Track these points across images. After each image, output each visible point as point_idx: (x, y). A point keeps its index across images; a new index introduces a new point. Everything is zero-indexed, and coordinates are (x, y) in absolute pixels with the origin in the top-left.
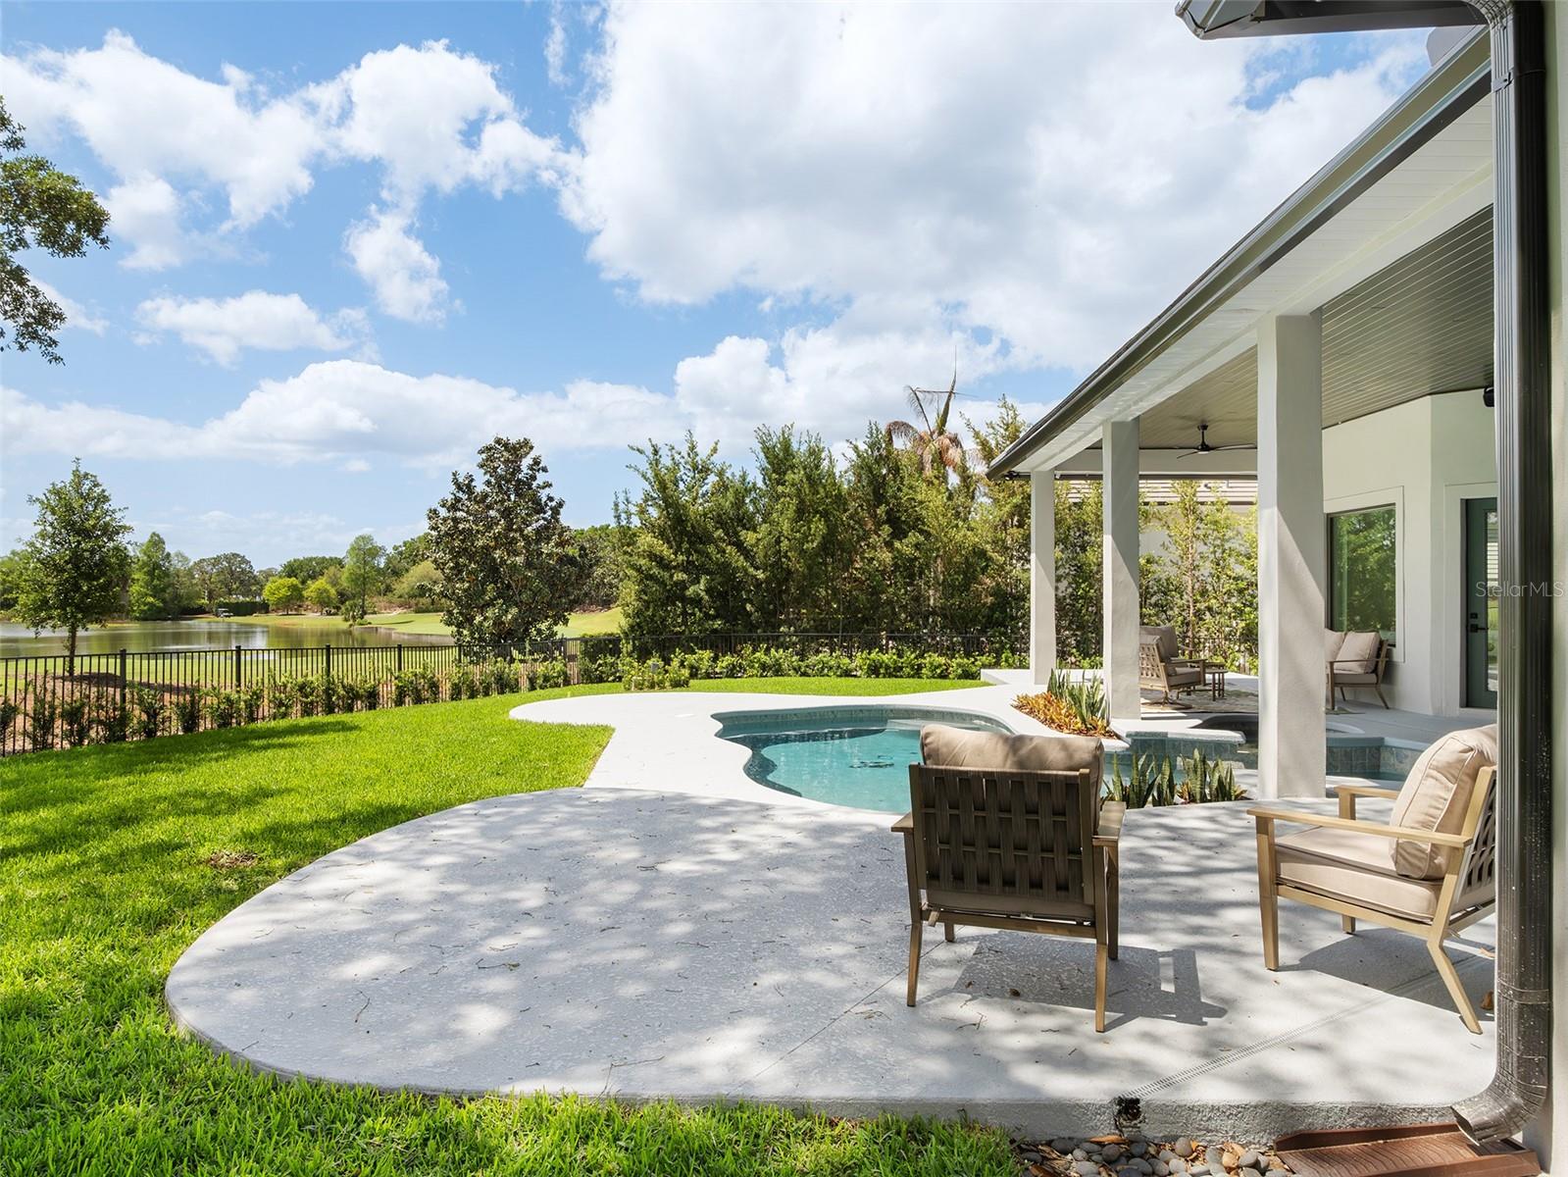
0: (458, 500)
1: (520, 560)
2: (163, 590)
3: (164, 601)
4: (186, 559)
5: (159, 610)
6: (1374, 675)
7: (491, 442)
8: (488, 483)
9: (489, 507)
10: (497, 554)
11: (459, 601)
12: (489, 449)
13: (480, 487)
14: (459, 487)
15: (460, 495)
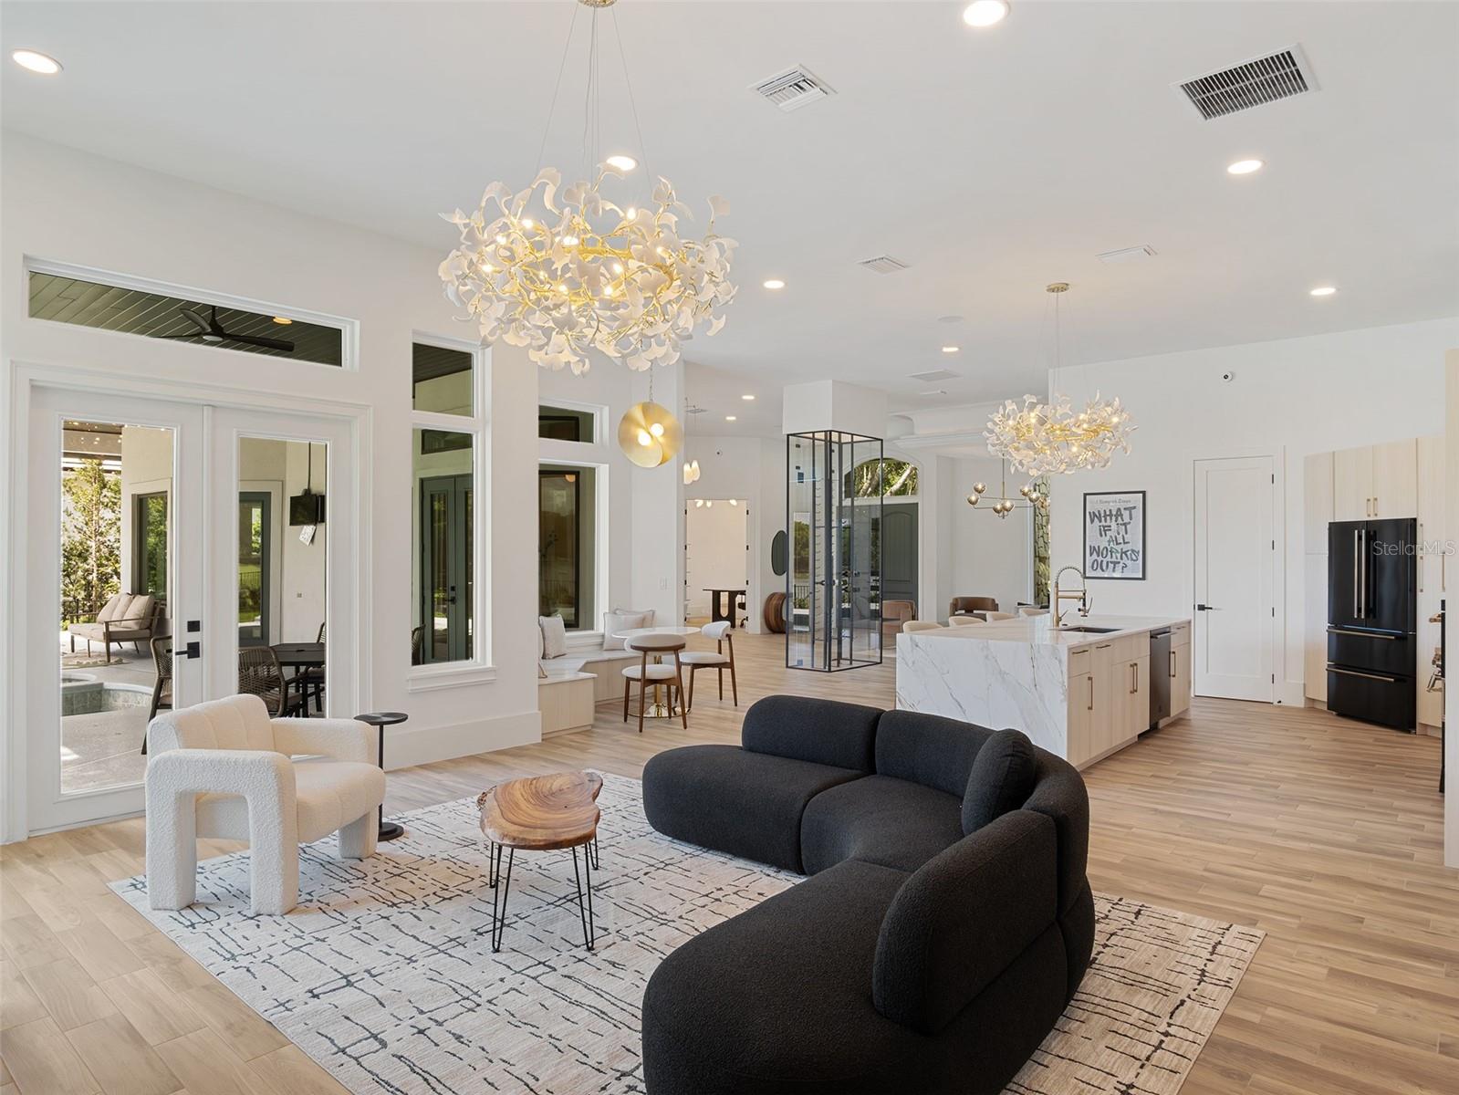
6: (148, 631)
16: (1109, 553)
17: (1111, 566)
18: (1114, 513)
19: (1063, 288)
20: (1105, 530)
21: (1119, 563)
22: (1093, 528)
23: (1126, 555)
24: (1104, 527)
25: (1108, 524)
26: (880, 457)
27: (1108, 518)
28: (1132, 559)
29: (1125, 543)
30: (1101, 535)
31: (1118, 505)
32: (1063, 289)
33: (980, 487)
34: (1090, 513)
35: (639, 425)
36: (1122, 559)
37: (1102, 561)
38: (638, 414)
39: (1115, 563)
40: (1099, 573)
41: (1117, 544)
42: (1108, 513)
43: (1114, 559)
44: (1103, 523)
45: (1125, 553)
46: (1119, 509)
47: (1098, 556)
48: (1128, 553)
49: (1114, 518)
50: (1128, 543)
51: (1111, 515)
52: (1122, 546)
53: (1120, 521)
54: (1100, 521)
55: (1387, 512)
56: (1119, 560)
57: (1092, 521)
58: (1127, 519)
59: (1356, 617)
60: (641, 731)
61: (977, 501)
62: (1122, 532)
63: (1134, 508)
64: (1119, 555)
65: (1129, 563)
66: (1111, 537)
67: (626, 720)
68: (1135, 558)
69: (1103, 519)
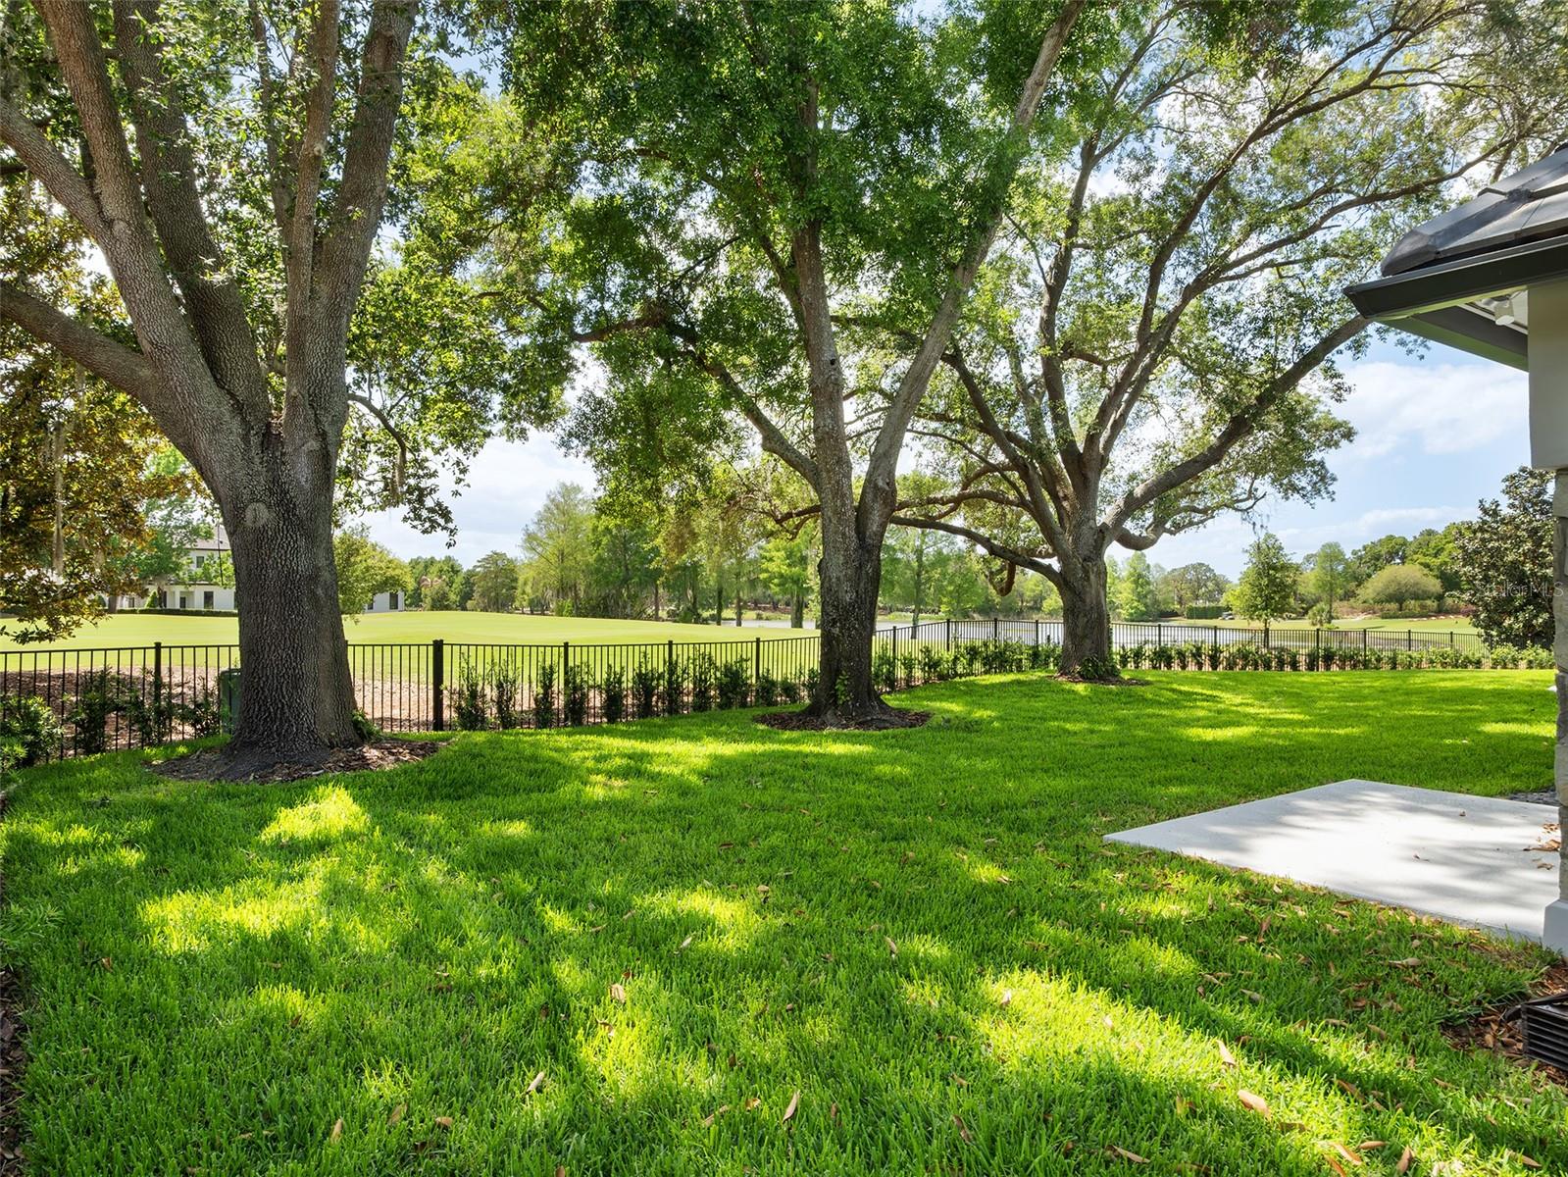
0: (1485, 522)
1: (1550, 572)
2: (1145, 596)
3: (1146, 606)
4: (1162, 569)
5: (1143, 614)
7: (1515, 471)
8: (1512, 506)
9: (1517, 528)
10: (1528, 567)
11: (1486, 606)
12: (1513, 477)
13: (1505, 511)
14: (1485, 512)
15: (1487, 518)
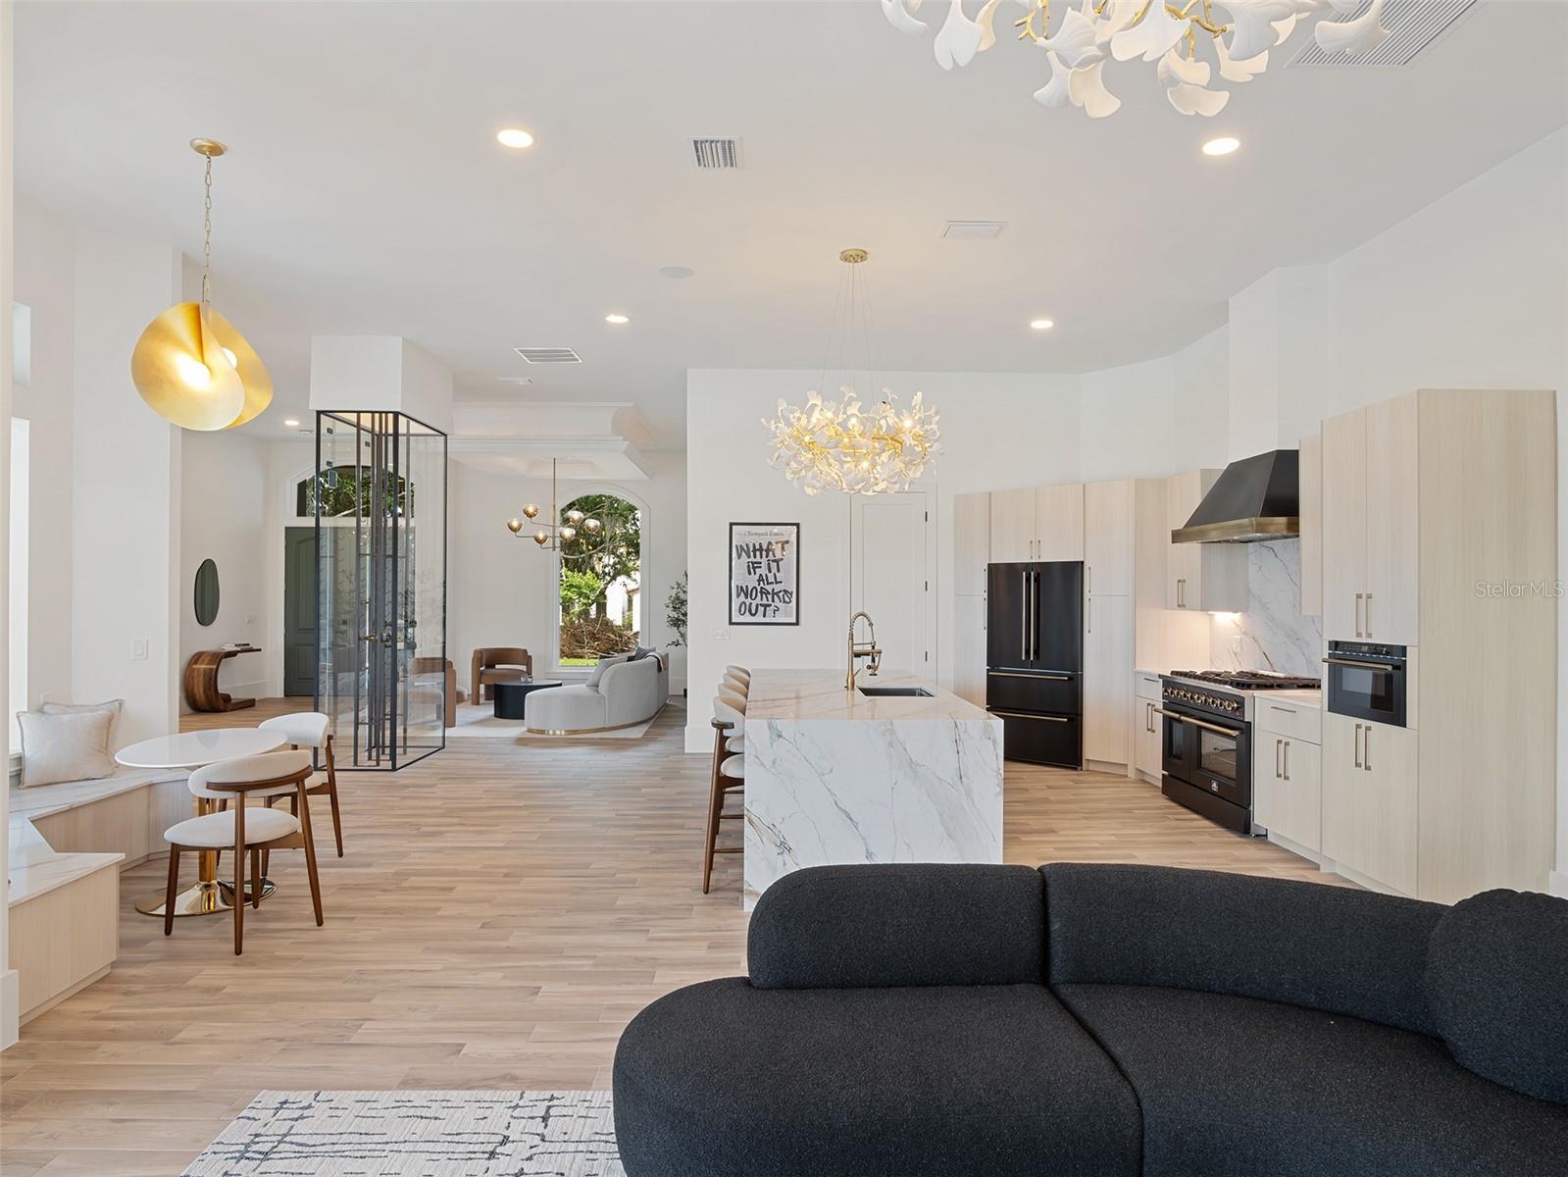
16: (759, 594)
17: (761, 609)
18: (765, 547)
19: (861, 256)
20: (753, 567)
21: (770, 605)
22: (740, 564)
23: (779, 597)
24: (753, 563)
25: (758, 559)
26: (355, 464)
27: (758, 553)
28: (785, 602)
29: (777, 583)
30: (750, 573)
31: (768, 538)
32: (863, 258)
33: (531, 510)
34: (737, 546)
35: (180, 345)
36: (773, 601)
37: (751, 604)
38: (180, 323)
39: (766, 606)
40: (748, 618)
41: (768, 584)
42: (758, 547)
43: (765, 602)
44: (752, 559)
45: (777, 594)
46: (770, 543)
47: (747, 598)
48: (781, 594)
49: (764, 553)
50: (781, 582)
51: (761, 550)
52: (774, 586)
53: (771, 557)
54: (749, 557)
55: (1052, 553)
56: (770, 602)
57: (739, 556)
58: (778, 556)
59: (1023, 658)
60: (238, 951)
61: (520, 526)
62: (774, 570)
63: (787, 542)
64: (770, 597)
65: (781, 605)
66: (761, 575)
67: (168, 931)
68: (787, 600)
69: (752, 554)
